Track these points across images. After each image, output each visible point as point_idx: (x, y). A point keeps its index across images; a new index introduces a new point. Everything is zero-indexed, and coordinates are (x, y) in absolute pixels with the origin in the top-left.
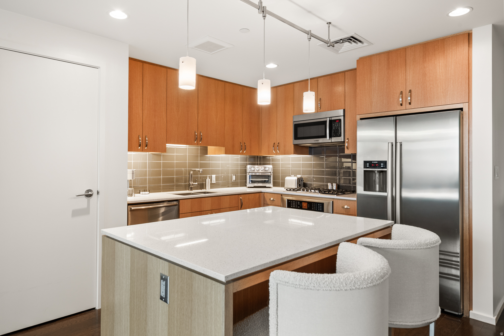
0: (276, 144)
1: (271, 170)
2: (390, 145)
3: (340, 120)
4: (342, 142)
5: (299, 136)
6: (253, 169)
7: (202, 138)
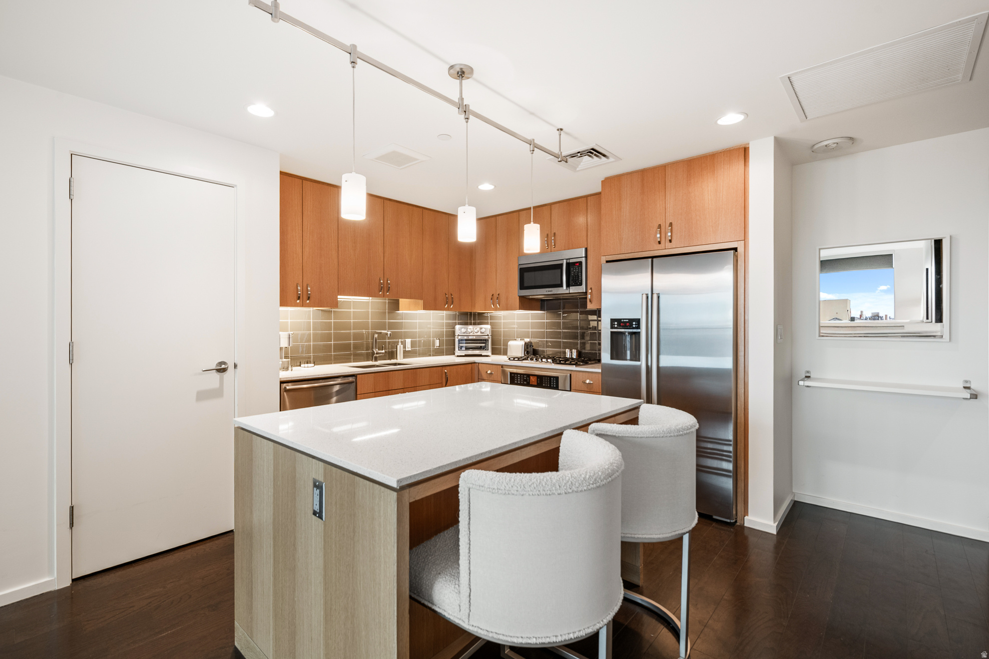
0: (496, 296)
1: (488, 332)
2: (645, 296)
3: (581, 263)
4: (583, 292)
5: (526, 285)
6: (463, 330)
7: (389, 287)
